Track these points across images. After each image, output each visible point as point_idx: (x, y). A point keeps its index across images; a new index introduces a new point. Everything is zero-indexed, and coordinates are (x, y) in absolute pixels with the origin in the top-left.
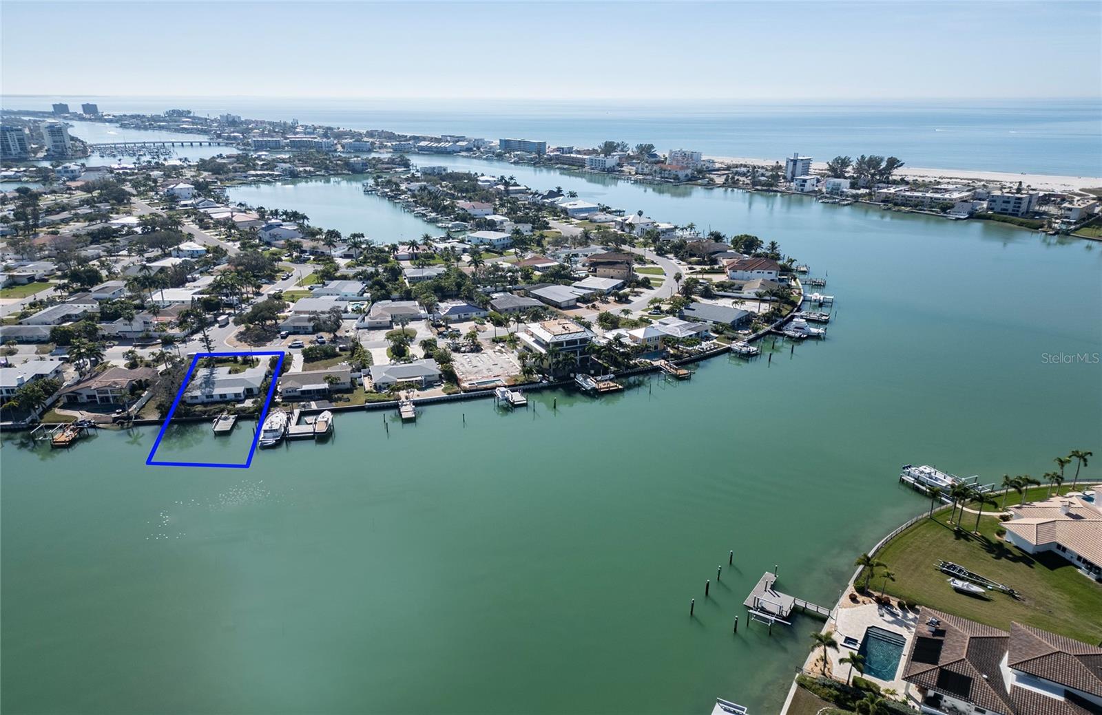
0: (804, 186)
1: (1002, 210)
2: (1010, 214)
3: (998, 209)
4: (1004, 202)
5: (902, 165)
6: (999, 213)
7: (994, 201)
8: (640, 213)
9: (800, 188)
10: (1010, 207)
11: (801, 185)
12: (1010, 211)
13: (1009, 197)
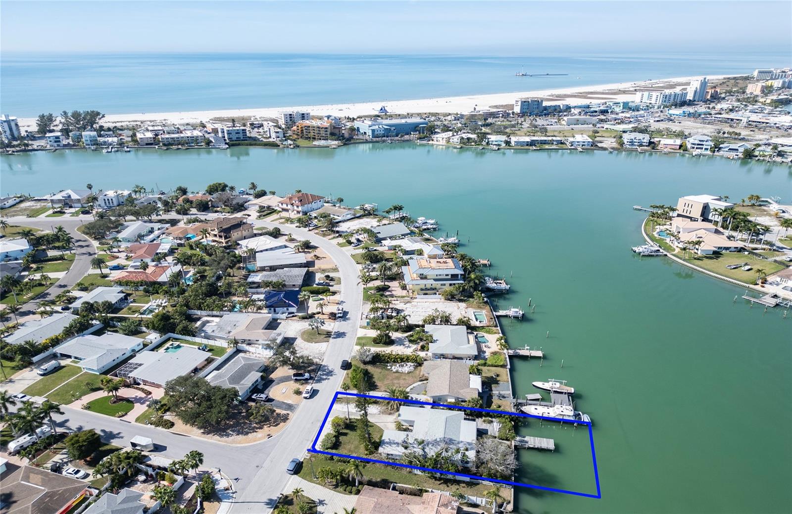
0: (59, 141)
1: (237, 138)
2: (242, 140)
3: (234, 138)
4: (237, 133)
5: (103, 116)
6: (236, 141)
7: (231, 134)
8: (90, 187)
9: (55, 144)
10: (241, 136)
11: (56, 142)
12: (242, 138)
13: (238, 130)
